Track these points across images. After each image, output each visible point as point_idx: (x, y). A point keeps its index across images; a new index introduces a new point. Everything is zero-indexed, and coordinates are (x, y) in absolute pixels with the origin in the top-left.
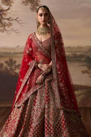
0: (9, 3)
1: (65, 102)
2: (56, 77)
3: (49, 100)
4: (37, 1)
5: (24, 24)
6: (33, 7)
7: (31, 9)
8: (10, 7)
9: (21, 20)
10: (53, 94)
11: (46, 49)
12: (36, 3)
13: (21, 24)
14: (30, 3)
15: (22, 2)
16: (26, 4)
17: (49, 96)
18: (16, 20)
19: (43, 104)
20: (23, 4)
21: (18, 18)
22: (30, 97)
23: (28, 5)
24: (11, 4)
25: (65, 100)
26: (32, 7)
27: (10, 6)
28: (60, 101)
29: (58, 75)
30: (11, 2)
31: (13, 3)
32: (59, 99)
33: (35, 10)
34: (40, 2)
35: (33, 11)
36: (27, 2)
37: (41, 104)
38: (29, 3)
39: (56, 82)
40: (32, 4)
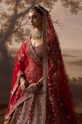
0: (50, 5)
1: (54, 119)
2: (45, 90)
3: (33, 115)
4: (77, 3)
5: (64, 26)
6: (74, 9)
7: (71, 11)
8: (51, 10)
9: (61, 23)
10: (39, 108)
11: (38, 56)
12: (77, 5)
13: (61, 27)
14: (71, 5)
15: (62, 4)
16: (66, 6)
17: (33, 111)
18: (56, 22)
19: (26, 119)
20: (64, 6)
21: (58, 20)
22: (16, 110)
23: (69, 7)
24: (52, 6)
25: (54, 117)
26: (72, 9)
27: (51, 8)
28: (45, 118)
29: (48, 87)
30: (52, 4)
31: (54, 5)
32: (45, 116)
33: (75, 12)
34: (80, 4)
35: (73, 14)
36: (68, 4)
37: (24, 118)
38: (69, 4)
39: (45, 95)
40: (72, 6)
